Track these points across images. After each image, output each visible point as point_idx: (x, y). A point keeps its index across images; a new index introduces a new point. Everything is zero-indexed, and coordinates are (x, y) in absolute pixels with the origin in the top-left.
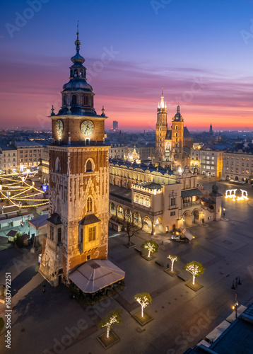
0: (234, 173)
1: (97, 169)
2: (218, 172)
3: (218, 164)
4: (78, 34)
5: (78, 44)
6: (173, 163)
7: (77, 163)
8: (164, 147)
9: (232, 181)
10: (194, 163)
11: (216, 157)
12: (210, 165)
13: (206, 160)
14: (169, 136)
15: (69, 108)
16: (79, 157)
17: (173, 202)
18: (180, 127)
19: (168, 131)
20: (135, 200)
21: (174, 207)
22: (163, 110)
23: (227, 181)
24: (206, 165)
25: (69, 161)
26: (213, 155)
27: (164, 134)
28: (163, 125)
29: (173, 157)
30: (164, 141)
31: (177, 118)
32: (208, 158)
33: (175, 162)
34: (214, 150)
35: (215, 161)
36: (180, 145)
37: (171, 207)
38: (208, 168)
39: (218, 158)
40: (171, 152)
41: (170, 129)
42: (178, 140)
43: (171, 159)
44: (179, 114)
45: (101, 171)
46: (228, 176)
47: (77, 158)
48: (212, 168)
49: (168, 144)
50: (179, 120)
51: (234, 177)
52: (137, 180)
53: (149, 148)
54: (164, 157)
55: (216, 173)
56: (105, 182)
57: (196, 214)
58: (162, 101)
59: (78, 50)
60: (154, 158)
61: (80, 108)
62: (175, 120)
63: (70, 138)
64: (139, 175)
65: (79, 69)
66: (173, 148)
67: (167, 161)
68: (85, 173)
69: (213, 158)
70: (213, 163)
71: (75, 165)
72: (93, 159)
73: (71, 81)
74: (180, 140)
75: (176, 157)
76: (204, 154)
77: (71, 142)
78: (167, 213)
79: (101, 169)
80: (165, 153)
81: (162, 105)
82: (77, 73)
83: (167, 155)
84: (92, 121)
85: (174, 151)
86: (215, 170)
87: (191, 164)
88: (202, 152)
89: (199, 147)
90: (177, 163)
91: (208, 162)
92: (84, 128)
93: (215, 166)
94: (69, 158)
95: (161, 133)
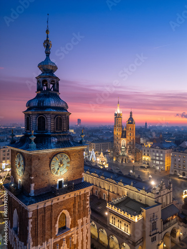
0: (181, 169)
1: (74, 224)
2: (166, 167)
3: (166, 160)
4: (47, 31)
5: (47, 45)
6: (128, 157)
7: (43, 225)
8: (120, 144)
9: (181, 176)
10: (146, 158)
11: (164, 154)
12: (160, 161)
13: (156, 156)
14: (124, 135)
15: (33, 138)
16: (48, 214)
17: (154, 227)
18: (133, 129)
19: (123, 131)
20: (111, 221)
21: (155, 232)
22: (120, 114)
23: (175, 175)
24: (156, 160)
25: (30, 226)
26: (162, 152)
27: (120, 133)
28: (120, 126)
29: (127, 152)
30: (120, 139)
31: (130, 121)
32: (157, 155)
33: (130, 156)
34: (162, 148)
35: (164, 157)
36: (133, 143)
37: (152, 233)
38: (158, 162)
39: (166, 155)
40: (126, 148)
41: (125, 129)
42: (132, 139)
43: (126, 154)
44: (132, 118)
45: (80, 226)
46: (176, 171)
47: (44, 216)
48: (161, 163)
49: (123, 142)
50: (132, 123)
51: (182, 172)
52: (109, 191)
53: (107, 143)
54: (120, 152)
55: (164, 167)
56: (85, 238)
57: (173, 233)
58: (118, 107)
59: (48, 54)
60: (112, 152)
61: (50, 136)
62: (129, 123)
63: (33, 185)
64: (111, 187)
65: (49, 80)
66: (127, 145)
67: (123, 155)
68: (56, 237)
69: (162, 155)
70: (161, 159)
71: (40, 229)
72: (69, 210)
73: (38, 96)
74: (133, 138)
75: (130, 152)
76: (153, 151)
77: (36, 191)
78: (148, 239)
79: (79, 221)
80: (121, 149)
81: (118, 111)
82: (46, 85)
83: (123, 150)
84: (67, 153)
85: (128, 147)
86: (164, 165)
87: (143, 159)
88: (152, 149)
89: (149, 146)
90: (131, 157)
91: (157, 158)
92: (55, 164)
93: (163, 161)
94: (31, 220)
95: (117, 133)
